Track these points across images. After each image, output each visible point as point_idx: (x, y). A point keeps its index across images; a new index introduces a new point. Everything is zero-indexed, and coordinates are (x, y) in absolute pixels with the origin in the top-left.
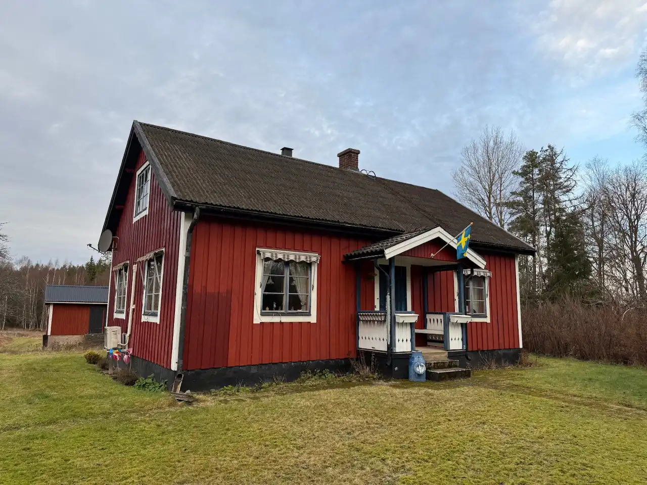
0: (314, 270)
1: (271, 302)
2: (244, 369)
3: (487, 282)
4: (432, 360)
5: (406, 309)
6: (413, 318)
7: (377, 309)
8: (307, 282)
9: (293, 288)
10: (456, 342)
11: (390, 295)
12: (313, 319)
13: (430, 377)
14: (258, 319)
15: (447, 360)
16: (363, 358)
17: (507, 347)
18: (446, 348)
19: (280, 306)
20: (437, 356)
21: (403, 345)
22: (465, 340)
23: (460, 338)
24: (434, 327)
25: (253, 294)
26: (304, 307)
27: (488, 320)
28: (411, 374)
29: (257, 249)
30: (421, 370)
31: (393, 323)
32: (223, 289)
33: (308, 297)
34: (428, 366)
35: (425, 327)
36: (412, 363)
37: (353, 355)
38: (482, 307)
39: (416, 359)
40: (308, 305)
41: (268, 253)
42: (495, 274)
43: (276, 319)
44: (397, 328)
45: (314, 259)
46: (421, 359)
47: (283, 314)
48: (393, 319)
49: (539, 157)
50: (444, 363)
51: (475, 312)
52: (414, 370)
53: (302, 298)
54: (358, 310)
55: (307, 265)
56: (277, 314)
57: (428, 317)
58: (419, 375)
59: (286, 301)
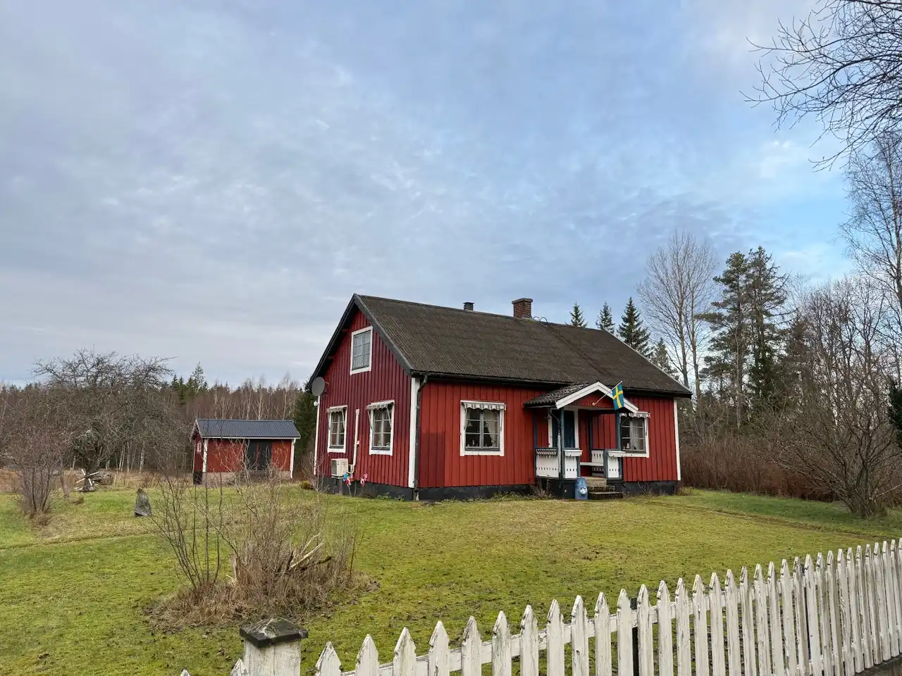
0: (502, 416)
1: (472, 441)
2: (455, 489)
3: (646, 422)
4: (593, 486)
5: (574, 446)
6: (579, 453)
7: (551, 446)
8: (496, 424)
9: (486, 430)
10: (613, 472)
11: (561, 435)
12: (501, 453)
13: (591, 496)
14: (463, 453)
15: (605, 486)
16: (540, 483)
17: (665, 479)
18: (605, 476)
19: (477, 443)
20: (598, 482)
21: (571, 472)
22: (621, 471)
23: (617, 469)
24: (597, 461)
25: (459, 434)
26: (494, 445)
27: (647, 455)
28: (577, 494)
29: (461, 401)
30: (584, 491)
31: (563, 456)
32: (440, 431)
33: (497, 437)
34: (590, 489)
35: (590, 461)
36: (577, 487)
37: (532, 482)
38: (642, 443)
39: (580, 483)
40: (497, 442)
41: (470, 404)
42: (654, 415)
43: (475, 453)
44: (566, 459)
45: (502, 408)
46: (584, 484)
47: (480, 450)
48: (563, 453)
49: (746, 260)
50: (602, 488)
51: (635, 448)
52: (579, 492)
53: (493, 437)
54: (536, 446)
55: (496, 412)
56: (476, 450)
57: (593, 452)
58: (583, 495)
59: (481, 439)
